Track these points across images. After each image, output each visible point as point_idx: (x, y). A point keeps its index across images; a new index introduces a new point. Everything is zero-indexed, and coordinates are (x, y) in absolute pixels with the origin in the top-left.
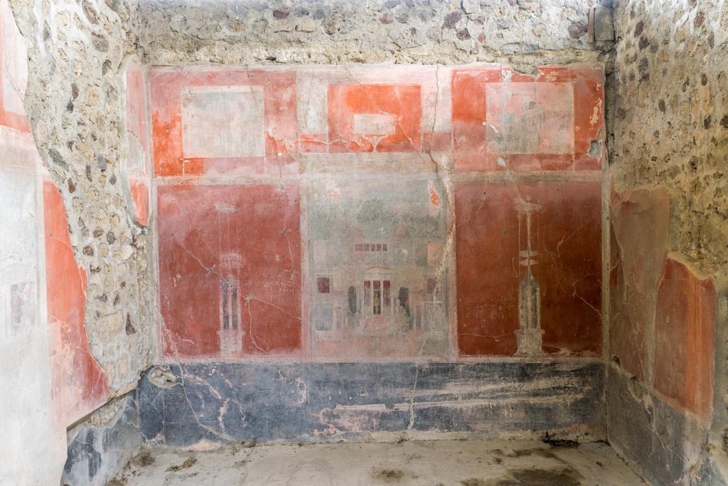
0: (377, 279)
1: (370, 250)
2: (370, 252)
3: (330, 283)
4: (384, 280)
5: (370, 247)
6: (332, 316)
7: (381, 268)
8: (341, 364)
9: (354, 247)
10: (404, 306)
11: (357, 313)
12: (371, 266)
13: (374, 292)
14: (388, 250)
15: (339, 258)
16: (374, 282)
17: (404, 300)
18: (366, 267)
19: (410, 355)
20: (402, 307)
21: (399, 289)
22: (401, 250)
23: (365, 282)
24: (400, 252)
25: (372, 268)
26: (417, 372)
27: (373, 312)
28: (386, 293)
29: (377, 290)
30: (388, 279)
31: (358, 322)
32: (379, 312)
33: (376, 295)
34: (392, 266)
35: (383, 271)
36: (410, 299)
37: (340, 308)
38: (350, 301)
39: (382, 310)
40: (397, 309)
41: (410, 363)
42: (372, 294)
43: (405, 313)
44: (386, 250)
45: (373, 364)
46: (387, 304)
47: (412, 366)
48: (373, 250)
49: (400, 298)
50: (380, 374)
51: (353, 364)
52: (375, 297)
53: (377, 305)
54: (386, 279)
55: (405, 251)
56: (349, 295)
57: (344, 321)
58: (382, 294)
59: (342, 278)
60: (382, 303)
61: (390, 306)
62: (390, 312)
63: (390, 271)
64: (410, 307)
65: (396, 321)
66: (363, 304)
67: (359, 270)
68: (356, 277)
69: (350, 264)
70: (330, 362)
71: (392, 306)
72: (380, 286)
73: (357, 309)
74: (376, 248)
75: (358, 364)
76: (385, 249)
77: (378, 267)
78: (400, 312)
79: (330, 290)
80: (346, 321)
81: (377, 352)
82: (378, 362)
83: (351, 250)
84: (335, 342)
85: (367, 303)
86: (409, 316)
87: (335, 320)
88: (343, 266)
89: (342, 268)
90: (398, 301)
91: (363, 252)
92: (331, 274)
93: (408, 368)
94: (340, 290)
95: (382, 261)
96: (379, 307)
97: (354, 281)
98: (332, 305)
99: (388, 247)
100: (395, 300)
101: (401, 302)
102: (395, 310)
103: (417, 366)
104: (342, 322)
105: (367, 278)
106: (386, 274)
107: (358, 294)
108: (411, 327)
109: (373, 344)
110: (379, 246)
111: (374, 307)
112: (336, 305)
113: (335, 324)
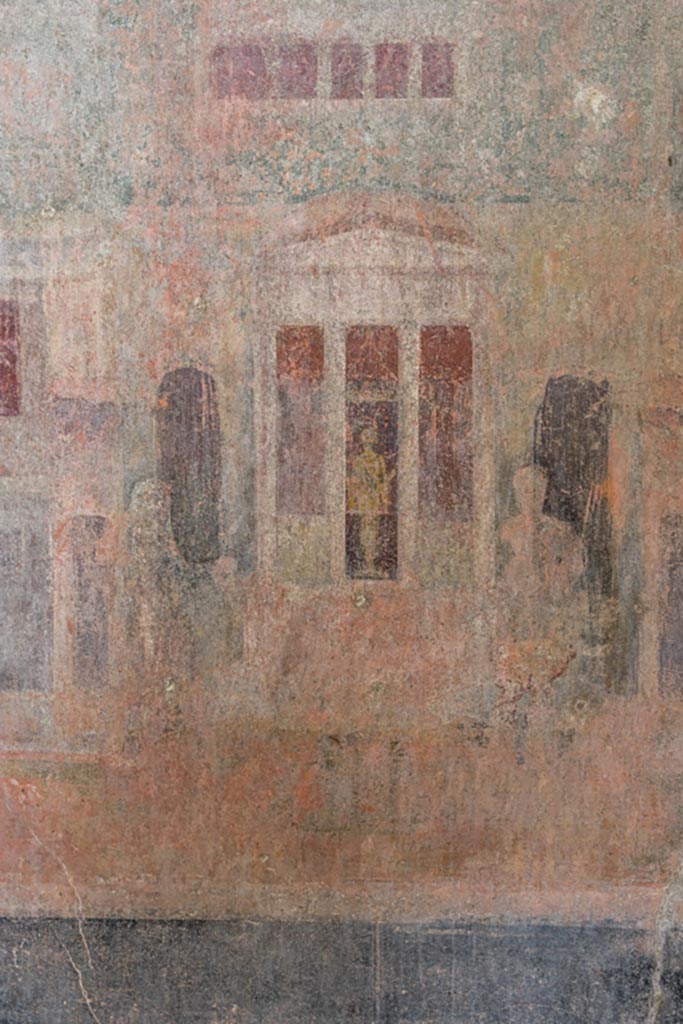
0: (374, 316)
1: (324, 86)
2: (324, 105)
3: (25, 339)
4: (422, 318)
5: (325, 67)
6: (39, 584)
7: (408, 228)
8: (110, 929)
9: (201, 69)
10: (570, 512)
11: (227, 564)
12: (337, 209)
13: (355, 411)
14: (465, 91)
15: (89, 152)
16: (353, 336)
17: (576, 473)
18: (296, 222)
19: (610, 872)
20: (556, 525)
21: (537, 393)
22: (565, 91)
23: (287, 337)
24: (551, 99)
25: (343, 225)
26: (657, 990)
27: (339, 560)
28: (445, 422)
29: (368, 396)
30: (457, 310)
31: (232, 632)
32: (388, 560)
33: (369, 436)
34: (490, 218)
35: (416, 255)
36: (621, 467)
37: (98, 524)
38: (172, 472)
39: (407, 548)
40: (521, 544)
41: (605, 932)
42: (336, 422)
43: (578, 566)
44: (446, 89)
45: (337, 925)
46: (445, 501)
47: (622, 947)
48: (346, 87)
49: (543, 461)
50: (391, 1001)
51: (196, 925)
52: (355, 447)
53: (369, 511)
54: (442, 316)
55: (593, 100)
56: (164, 437)
57: (132, 620)
58: (409, 425)
59: (109, 303)
60: (409, 493)
61: (470, 515)
62: (469, 558)
63: (472, 255)
64: (619, 522)
65: (513, 628)
66: (266, 501)
67: (241, 243)
68: (219, 294)
69: (169, 201)
70: (33, 909)
71: (486, 518)
72: (393, 363)
73: (229, 534)
74: (369, 76)
75: (231, 925)
76: (438, 82)
77: (385, 222)
78: (539, 563)
79: (25, 393)
80: (146, 620)
81: (368, 844)
82: (372, 914)
83: (181, 87)
84: (69, 773)
85: (298, 491)
86: (609, 589)
87: (62, 614)
88: (118, 213)
89: (114, 229)
90: (529, 482)
91: (270, 108)
92: (30, 273)
93: (593, 964)
94: (98, 398)
95: (412, 177)
96: (389, 522)
97: (201, 328)
98: (43, 502)
99: (462, 67)
100: (506, 472)
101: (552, 484)
102: (503, 550)
103: (654, 948)
104: (116, 622)
105: (302, 306)
106: (443, 273)
107: (230, 429)
108: (619, 671)
109: (344, 789)
110: (392, 56)
111: (352, 523)
112: (72, 502)
113: (61, 644)
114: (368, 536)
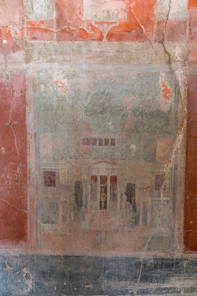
0: (104, 174)
1: (98, 144)
2: (98, 146)
3: (56, 176)
4: (110, 175)
5: (98, 142)
6: (57, 210)
7: (109, 163)
8: (66, 257)
9: (81, 141)
10: (130, 201)
11: (83, 207)
12: (99, 160)
13: (101, 187)
14: (116, 145)
15: (66, 152)
16: (101, 177)
17: (131, 196)
18: (94, 162)
19: (135, 250)
20: (128, 203)
21: (126, 185)
22: (130, 145)
23: (92, 177)
24: (128, 147)
25: (100, 162)
26: (142, 266)
27: (99, 207)
28: (113, 188)
29: (103, 185)
30: (115, 174)
31: (84, 217)
32: (105, 207)
33: (103, 190)
34: (120, 162)
35: (110, 166)
36: (137, 195)
37: (66, 202)
38: (76, 195)
39: (108, 205)
40: (123, 205)
41: (135, 258)
42: (99, 189)
43: (131, 208)
44: (114, 145)
45: (98, 257)
46: (113, 199)
47: (137, 260)
48: (100, 144)
49: (127, 194)
50: (105, 267)
51: (78, 257)
52: (101, 192)
53: (103, 200)
54: (113, 175)
55: (133, 147)
56: (75, 190)
57: (70, 215)
58: (108, 189)
59: (68, 172)
60: (108, 198)
61: (117, 201)
62: (116, 207)
63: (117, 166)
64: (137, 203)
65: (122, 217)
66: (89, 199)
67: (86, 164)
68: (83, 171)
69: (76, 159)
70: (56, 254)
71: (119, 202)
72: (106, 181)
73: (84, 203)
74: (104, 143)
75: (83, 257)
76: (113, 144)
77: (106, 162)
78: (126, 208)
79: (56, 184)
80: (72, 215)
81: (102, 246)
82: (103, 255)
83: (78, 144)
84: (61, 236)
85: (93, 198)
86: (135, 212)
87: (60, 214)
88: (69, 160)
89: (68, 162)
90: (125, 197)
91: (90, 147)
92: (57, 168)
93: (133, 263)
94: (66, 185)
95: (109, 156)
96: (106, 202)
97: (80, 176)
98: (58, 199)
99: (116, 142)
100: (121, 195)
101: (128, 197)
102: (121, 206)
103: (141, 261)
104: (68, 215)
105: (94, 173)
106: (113, 169)
107: (84, 189)
108: (136, 223)
109: (99, 238)
110: (107, 141)
111: (101, 202)
112: (62, 199)
113: (60, 218)
114: (103, 204)
